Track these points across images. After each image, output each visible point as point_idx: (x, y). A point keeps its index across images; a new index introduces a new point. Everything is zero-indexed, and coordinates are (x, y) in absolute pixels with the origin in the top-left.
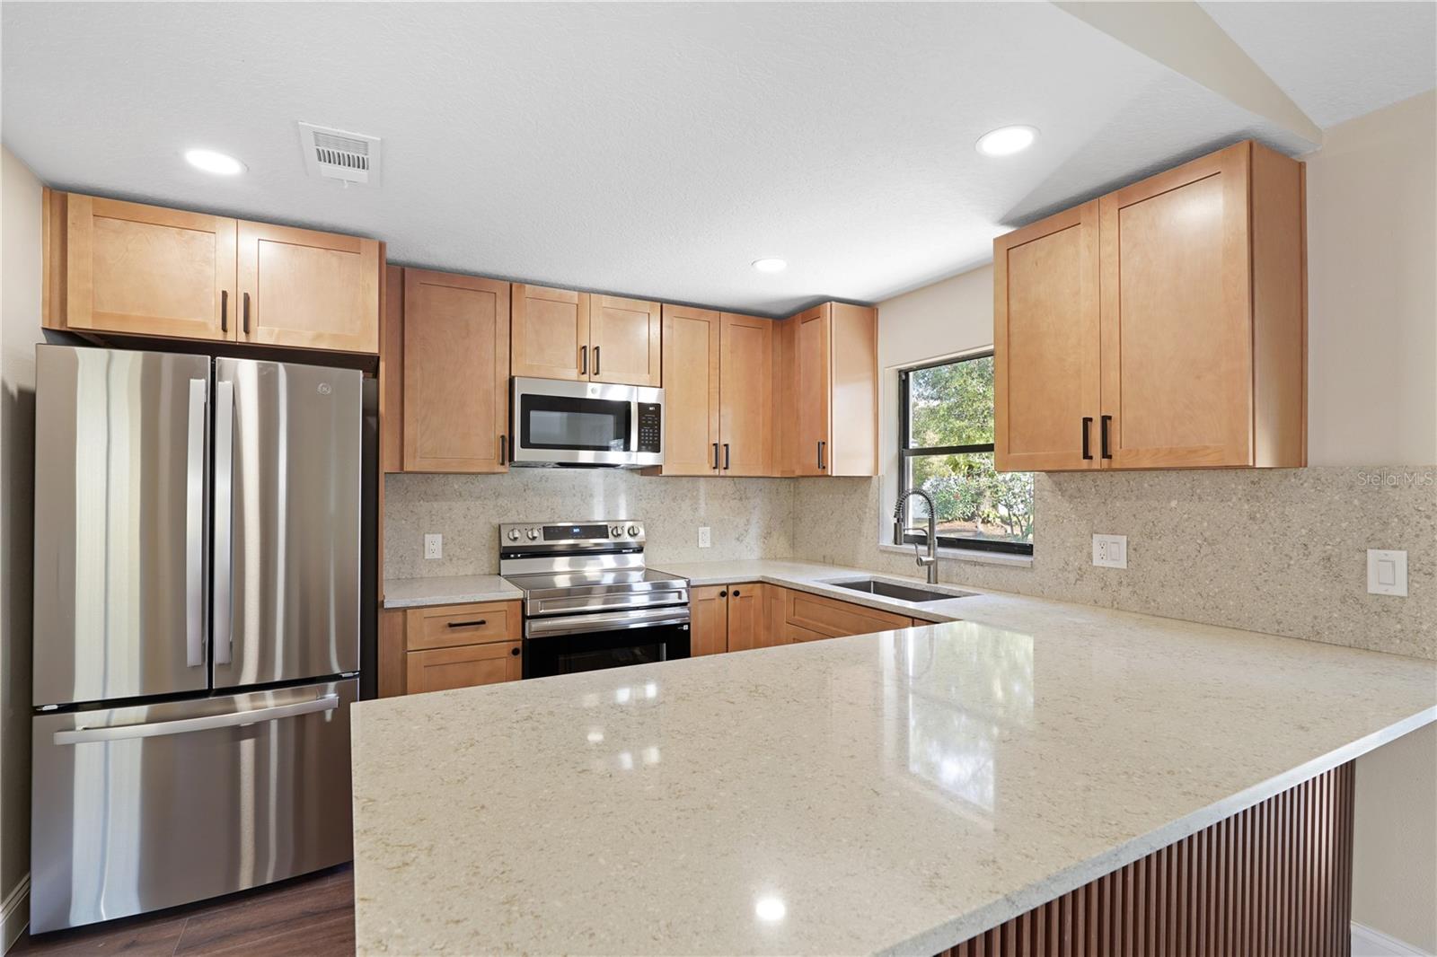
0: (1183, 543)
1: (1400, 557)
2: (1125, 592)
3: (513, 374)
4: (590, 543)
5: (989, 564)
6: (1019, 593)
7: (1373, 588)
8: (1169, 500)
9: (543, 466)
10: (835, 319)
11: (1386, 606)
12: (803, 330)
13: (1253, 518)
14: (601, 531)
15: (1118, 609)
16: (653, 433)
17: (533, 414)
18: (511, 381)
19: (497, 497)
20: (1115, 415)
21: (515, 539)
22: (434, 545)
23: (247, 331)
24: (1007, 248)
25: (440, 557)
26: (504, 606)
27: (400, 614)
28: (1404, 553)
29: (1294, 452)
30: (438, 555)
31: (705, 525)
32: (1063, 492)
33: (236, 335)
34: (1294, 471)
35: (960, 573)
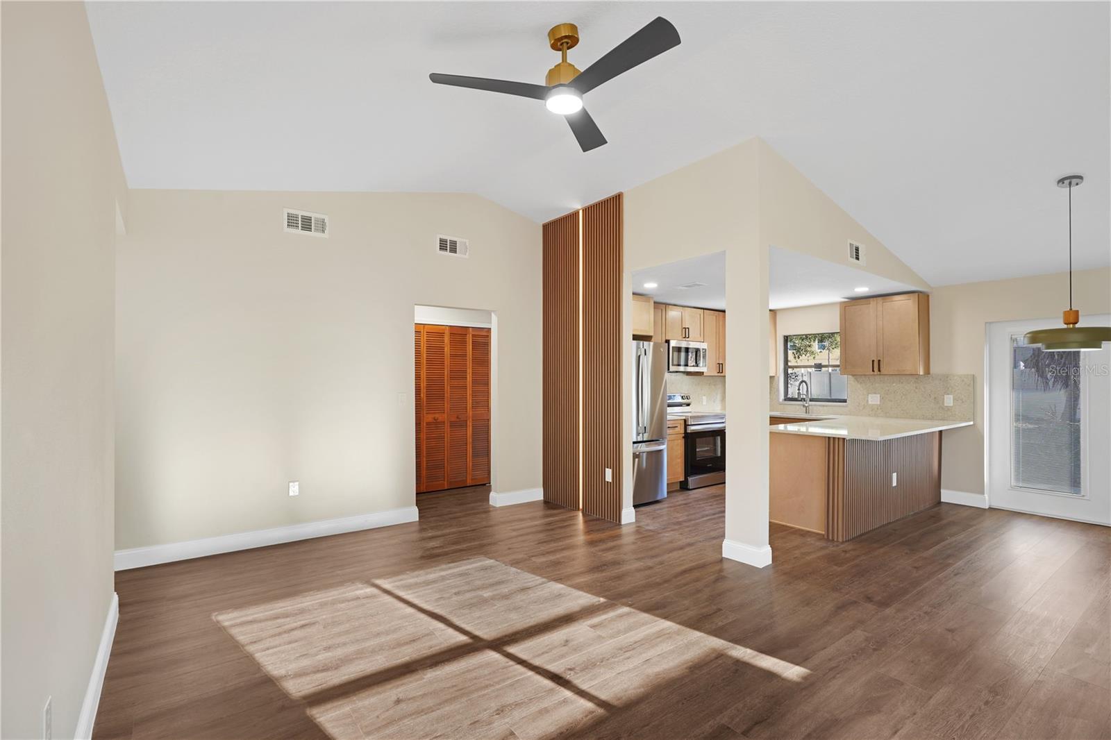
0: (897, 396)
1: (951, 396)
2: (880, 411)
3: (666, 339)
5: (830, 406)
7: (946, 405)
11: (948, 409)
13: (915, 388)
15: (877, 416)
17: (675, 354)
18: (667, 342)
20: (881, 359)
24: (845, 306)
26: (681, 421)
29: (927, 371)
32: (858, 382)
34: (926, 376)
35: (817, 410)
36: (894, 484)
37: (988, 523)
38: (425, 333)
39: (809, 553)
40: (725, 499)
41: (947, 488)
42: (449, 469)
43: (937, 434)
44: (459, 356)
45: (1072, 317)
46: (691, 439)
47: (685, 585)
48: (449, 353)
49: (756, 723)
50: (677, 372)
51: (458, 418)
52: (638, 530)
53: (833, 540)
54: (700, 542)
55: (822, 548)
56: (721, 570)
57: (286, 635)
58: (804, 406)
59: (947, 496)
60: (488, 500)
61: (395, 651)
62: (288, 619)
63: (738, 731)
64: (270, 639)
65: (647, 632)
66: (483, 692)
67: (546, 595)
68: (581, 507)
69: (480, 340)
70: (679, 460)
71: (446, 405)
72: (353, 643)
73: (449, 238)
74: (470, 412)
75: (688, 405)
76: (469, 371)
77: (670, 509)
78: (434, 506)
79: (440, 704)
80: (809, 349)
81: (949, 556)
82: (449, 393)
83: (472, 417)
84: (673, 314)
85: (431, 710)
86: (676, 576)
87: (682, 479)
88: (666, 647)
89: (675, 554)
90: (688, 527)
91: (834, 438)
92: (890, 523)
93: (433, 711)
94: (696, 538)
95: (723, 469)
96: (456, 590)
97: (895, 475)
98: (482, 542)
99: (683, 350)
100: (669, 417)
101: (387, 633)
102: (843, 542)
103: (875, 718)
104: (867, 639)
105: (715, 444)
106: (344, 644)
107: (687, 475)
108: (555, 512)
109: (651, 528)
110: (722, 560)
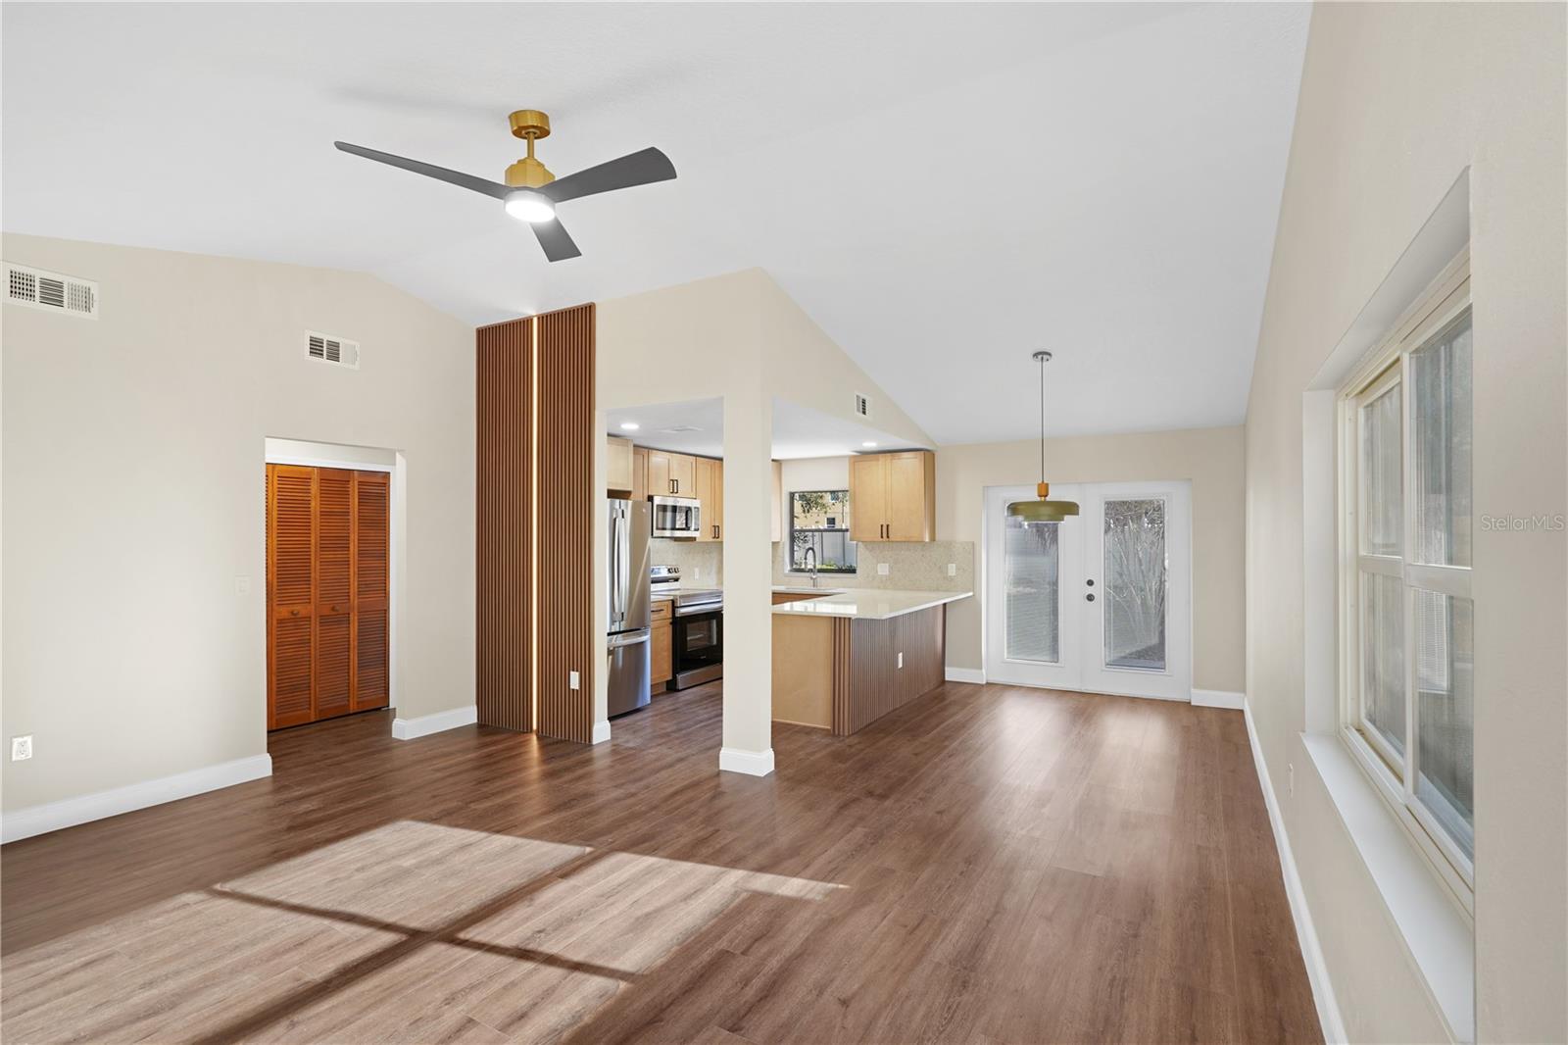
0: (903, 565)
2: (888, 582)
3: (649, 494)
5: (838, 577)
7: (949, 574)
8: (902, 552)
11: (951, 579)
13: (922, 555)
15: (887, 589)
18: (650, 498)
20: (891, 524)
24: (854, 461)
28: (955, 564)
29: (933, 538)
32: (868, 549)
34: (933, 543)
35: (827, 582)
36: (900, 665)
37: (985, 697)
38: (276, 478)
39: (813, 753)
40: (722, 698)
41: (949, 666)
42: (317, 689)
43: (941, 609)
44: (335, 513)
45: (1044, 489)
46: (680, 625)
47: (677, 808)
48: (318, 509)
49: (756, 940)
50: (663, 537)
51: (333, 609)
52: (616, 750)
53: (839, 734)
54: (693, 755)
55: (828, 745)
56: (718, 786)
57: (57, 983)
58: (812, 578)
59: (952, 674)
60: (390, 732)
61: (272, 963)
62: (52, 960)
63: (738, 952)
64: (26, 996)
65: (634, 870)
66: (422, 984)
67: (497, 849)
68: (535, 727)
69: (375, 490)
70: (666, 654)
71: (313, 590)
72: (192, 968)
73: (326, 337)
74: (355, 600)
75: (677, 580)
76: (354, 537)
77: (655, 718)
78: (296, 749)
79: (360, 1013)
80: (820, 501)
81: (947, 738)
82: (318, 571)
83: (359, 608)
84: (658, 459)
85: (347, 1022)
86: (666, 799)
87: (670, 678)
88: (657, 882)
89: (664, 774)
90: (677, 738)
91: (840, 618)
92: (896, 709)
93: (350, 1023)
94: (688, 751)
95: (720, 660)
96: (359, 865)
97: (900, 655)
98: (388, 793)
99: (669, 509)
100: (653, 598)
101: (253, 943)
102: (849, 736)
103: (867, 910)
104: (866, 835)
105: (710, 629)
106: (177, 973)
107: (676, 671)
108: (495, 738)
109: (631, 745)
110: (719, 773)
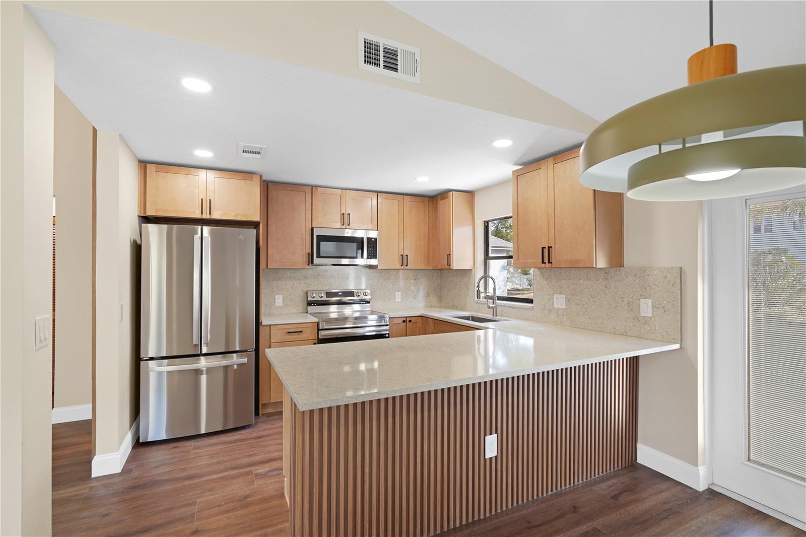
0: (584, 297)
1: (649, 302)
2: (565, 318)
3: (313, 226)
4: (347, 299)
5: (518, 308)
6: (528, 320)
7: (642, 315)
8: (580, 279)
9: (326, 265)
10: (454, 198)
11: (646, 321)
12: (441, 203)
13: (606, 287)
14: (351, 294)
15: (563, 325)
16: (374, 250)
17: (322, 243)
18: (312, 229)
19: (306, 279)
20: (553, 247)
21: (314, 297)
22: (279, 300)
23: (210, 214)
24: (517, 175)
25: (282, 305)
26: (310, 325)
27: (268, 327)
28: (651, 300)
29: (617, 262)
30: (281, 304)
31: (398, 291)
33: (206, 216)
34: (619, 268)
35: (507, 312)
59: (647, 456)
75: (368, 302)
